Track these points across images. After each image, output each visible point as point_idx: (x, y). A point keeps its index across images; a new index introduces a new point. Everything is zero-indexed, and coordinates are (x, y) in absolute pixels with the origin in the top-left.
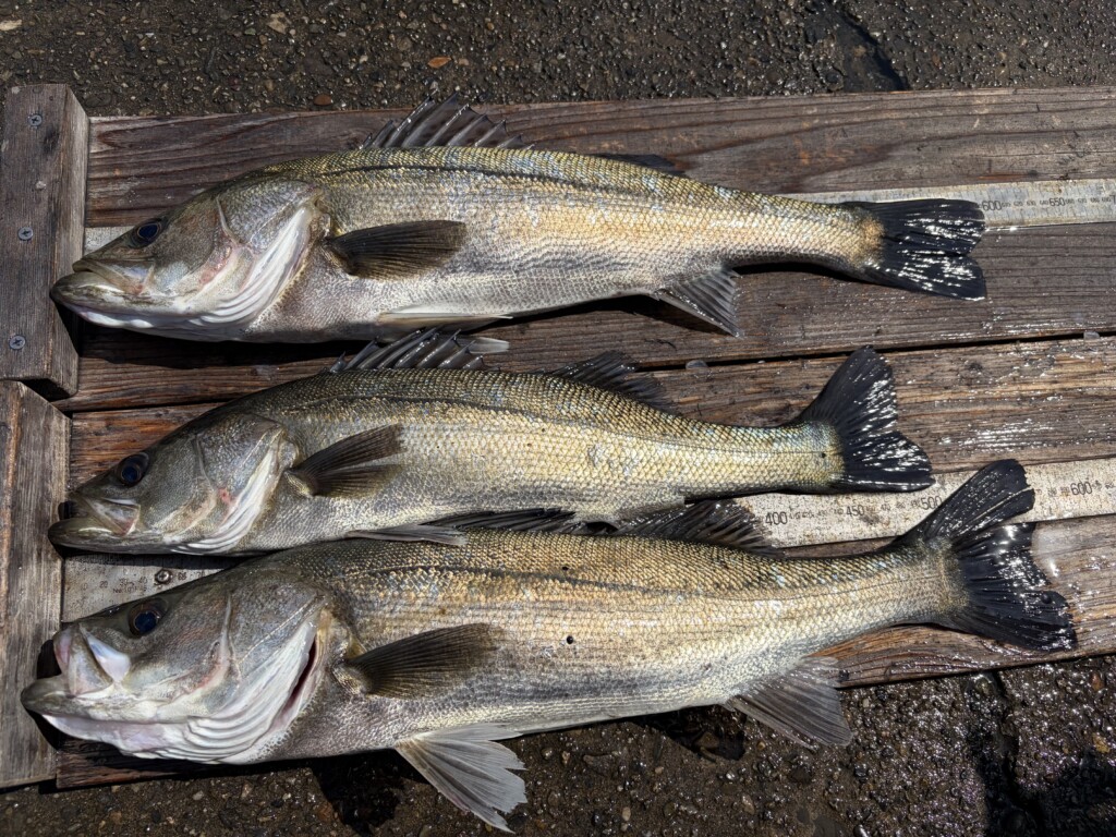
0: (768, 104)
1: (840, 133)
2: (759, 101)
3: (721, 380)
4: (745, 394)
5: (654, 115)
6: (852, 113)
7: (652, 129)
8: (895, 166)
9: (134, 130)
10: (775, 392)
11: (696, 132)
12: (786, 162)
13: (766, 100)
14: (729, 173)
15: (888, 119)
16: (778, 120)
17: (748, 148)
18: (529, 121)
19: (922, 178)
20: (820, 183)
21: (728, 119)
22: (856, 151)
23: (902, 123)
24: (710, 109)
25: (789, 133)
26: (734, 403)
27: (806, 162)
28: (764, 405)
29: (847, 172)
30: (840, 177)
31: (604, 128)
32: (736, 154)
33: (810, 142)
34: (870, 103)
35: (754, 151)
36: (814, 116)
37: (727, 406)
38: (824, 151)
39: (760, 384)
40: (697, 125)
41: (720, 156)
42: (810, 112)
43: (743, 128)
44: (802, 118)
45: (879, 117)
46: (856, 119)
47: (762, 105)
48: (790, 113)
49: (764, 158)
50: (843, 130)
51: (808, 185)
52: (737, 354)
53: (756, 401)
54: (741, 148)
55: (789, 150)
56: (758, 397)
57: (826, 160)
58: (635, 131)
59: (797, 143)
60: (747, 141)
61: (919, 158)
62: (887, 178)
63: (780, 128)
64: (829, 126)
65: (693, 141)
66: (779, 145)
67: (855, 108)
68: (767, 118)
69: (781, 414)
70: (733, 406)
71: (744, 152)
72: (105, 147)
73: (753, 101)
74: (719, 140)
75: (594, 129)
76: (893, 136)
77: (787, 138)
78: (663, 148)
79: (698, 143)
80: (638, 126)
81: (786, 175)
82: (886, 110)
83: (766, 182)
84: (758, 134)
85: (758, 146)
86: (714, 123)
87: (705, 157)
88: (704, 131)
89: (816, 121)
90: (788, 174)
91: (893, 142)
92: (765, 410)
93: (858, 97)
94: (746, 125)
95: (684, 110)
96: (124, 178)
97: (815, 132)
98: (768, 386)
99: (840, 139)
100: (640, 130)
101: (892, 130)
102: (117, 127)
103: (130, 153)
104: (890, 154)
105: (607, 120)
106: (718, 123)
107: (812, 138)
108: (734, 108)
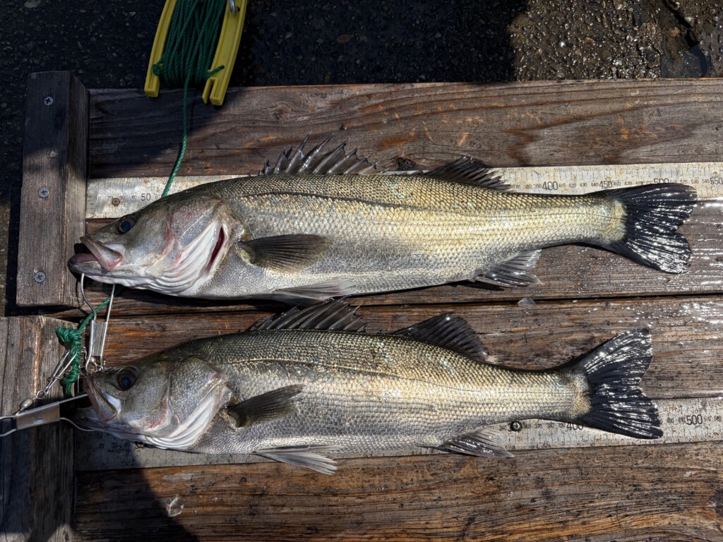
0: (600, 87)
1: (656, 112)
2: (593, 84)
3: (544, 315)
4: (561, 327)
5: (509, 95)
6: (667, 95)
7: (505, 107)
8: (696, 143)
9: (121, 101)
10: (584, 326)
11: (541, 110)
12: (610, 137)
13: (598, 83)
14: (563, 146)
15: (695, 102)
16: (606, 100)
17: (580, 124)
18: (412, 98)
19: (717, 153)
20: (635, 156)
21: (566, 99)
22: (667, 129)
23: (705, 105)
24: (553, 90)
25: (614, 112)
26: (551, 334)
27: (625, 137)
28: (574, 336)
29: (658, 146)
30: (651, 151)
31: (469, 105)
32: (570, 129)
33: (630, 120)
34: (681, 87)
35: (584, 127)
36: (636, 97)
37: (547, 336)
38: (641, 129)
39: (573, 320)
40: (542, 104)
41: (558, 131)
42: (633, 94)
43: (578, 107)
44: (626, 99)
45: (688, 100)
46: (670, 101)
47: (595, 87)
48: (616, 95)
49: (593, 133)
50: (658, 111)
51: (626, 158)
52: (557, 295)
53: (569, 333)
54: (575, 125)
55: (613, 127)
56: (570, 330)
57: (642, 135)
58: (493, 108)
59: (620, 121)
60: (580, 118)
61: (717, 136)
62: (689, 152)
63: (607, 107)
64: (647, 106)
65: (537, 118)
66: (606, 122)
67: (669, 92)
68: (597, 99)
69: (586, 344)
70: (552, 337)
71: (577, 128)
72: (100, 114)
73: (588, 84)
74: (558, 117)
75: (461, 106)
76: (698, 117)
77: (612, 116)
78: (513, 123)
79: (541, 119)
80: (496, 104)
81: (608, 149)
82: (695, 94)
83: (592, 154)
84: (589, 113)
85: (588, 123)
86: (555, 102)
87: (545, 132)
88: (547, 109)
89: (637, 102)
90: (609, 147)
91: (698, 122)
92: (575, 340)
93: (673, 82)
94: (580, 105)
95: (532, 91)
96: (115, 139)
97: (635, 112)
98: (578, 321)
99: (655, 118)
100: (497, 108)
101: (697, 112)
102: (109, 98)
103: (118, 119)
104: (694, 132)
105: (472, 98)
106: (559, 102)
107: (633, 117)
108: (573, 90)
